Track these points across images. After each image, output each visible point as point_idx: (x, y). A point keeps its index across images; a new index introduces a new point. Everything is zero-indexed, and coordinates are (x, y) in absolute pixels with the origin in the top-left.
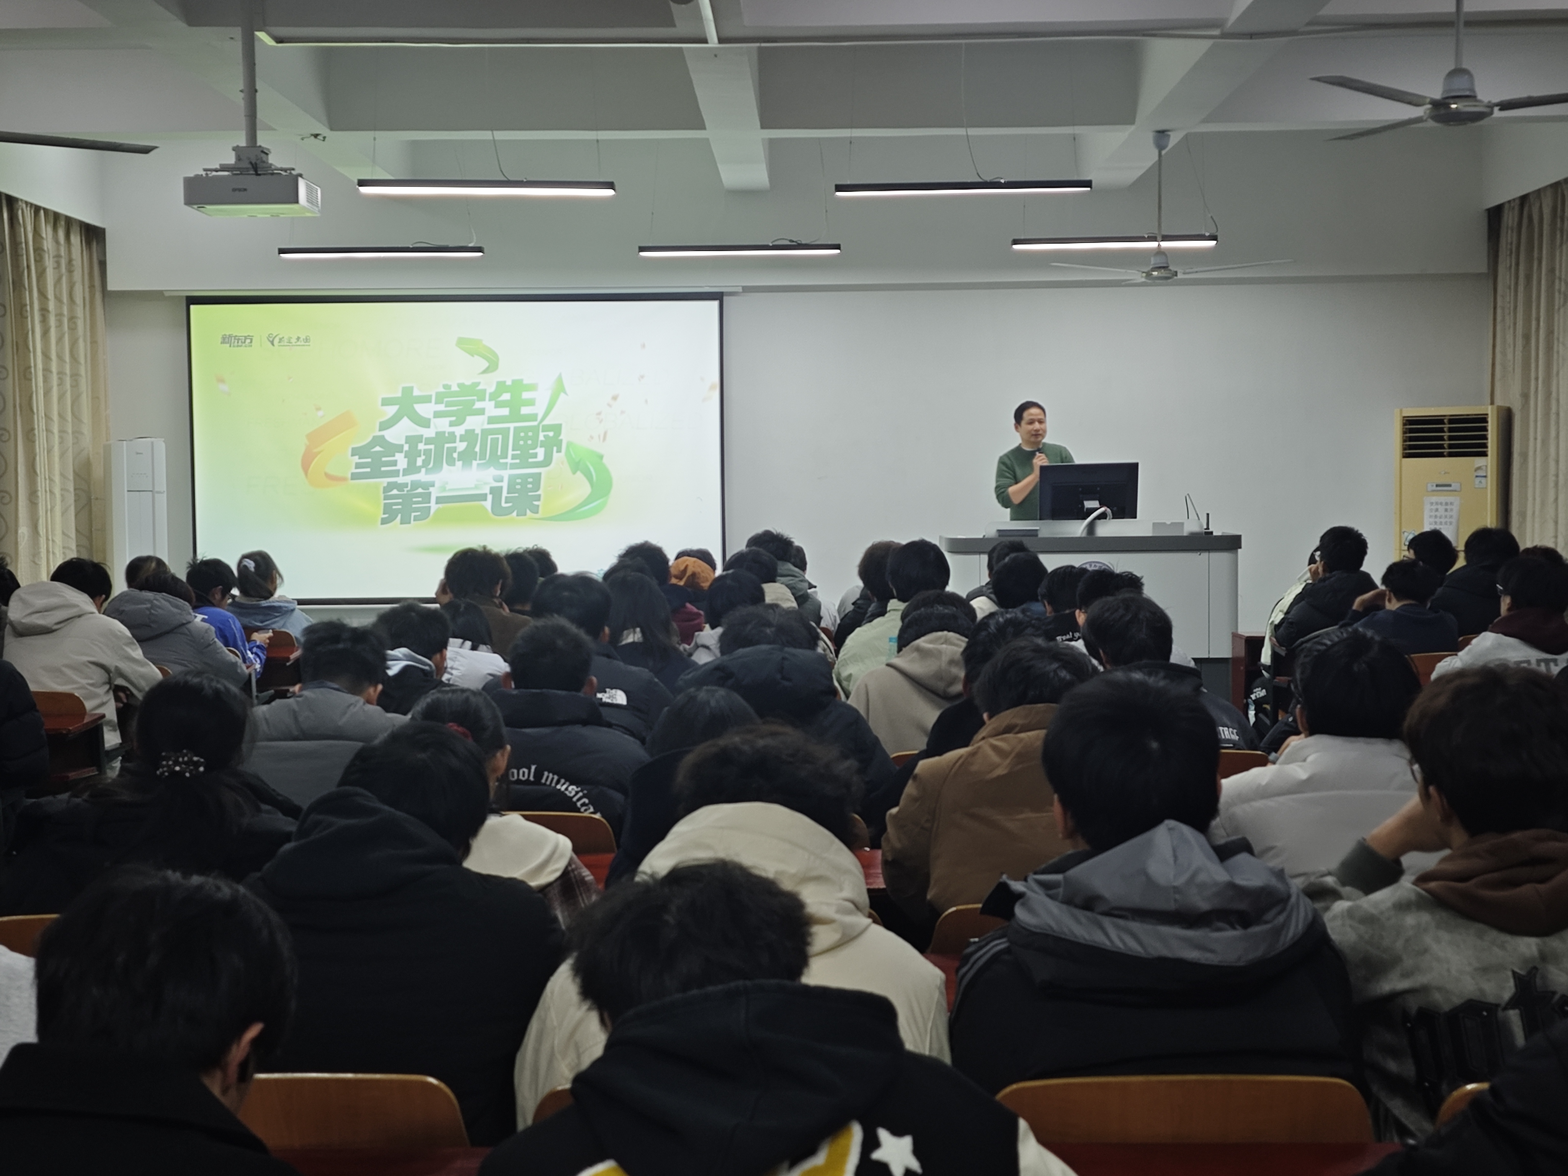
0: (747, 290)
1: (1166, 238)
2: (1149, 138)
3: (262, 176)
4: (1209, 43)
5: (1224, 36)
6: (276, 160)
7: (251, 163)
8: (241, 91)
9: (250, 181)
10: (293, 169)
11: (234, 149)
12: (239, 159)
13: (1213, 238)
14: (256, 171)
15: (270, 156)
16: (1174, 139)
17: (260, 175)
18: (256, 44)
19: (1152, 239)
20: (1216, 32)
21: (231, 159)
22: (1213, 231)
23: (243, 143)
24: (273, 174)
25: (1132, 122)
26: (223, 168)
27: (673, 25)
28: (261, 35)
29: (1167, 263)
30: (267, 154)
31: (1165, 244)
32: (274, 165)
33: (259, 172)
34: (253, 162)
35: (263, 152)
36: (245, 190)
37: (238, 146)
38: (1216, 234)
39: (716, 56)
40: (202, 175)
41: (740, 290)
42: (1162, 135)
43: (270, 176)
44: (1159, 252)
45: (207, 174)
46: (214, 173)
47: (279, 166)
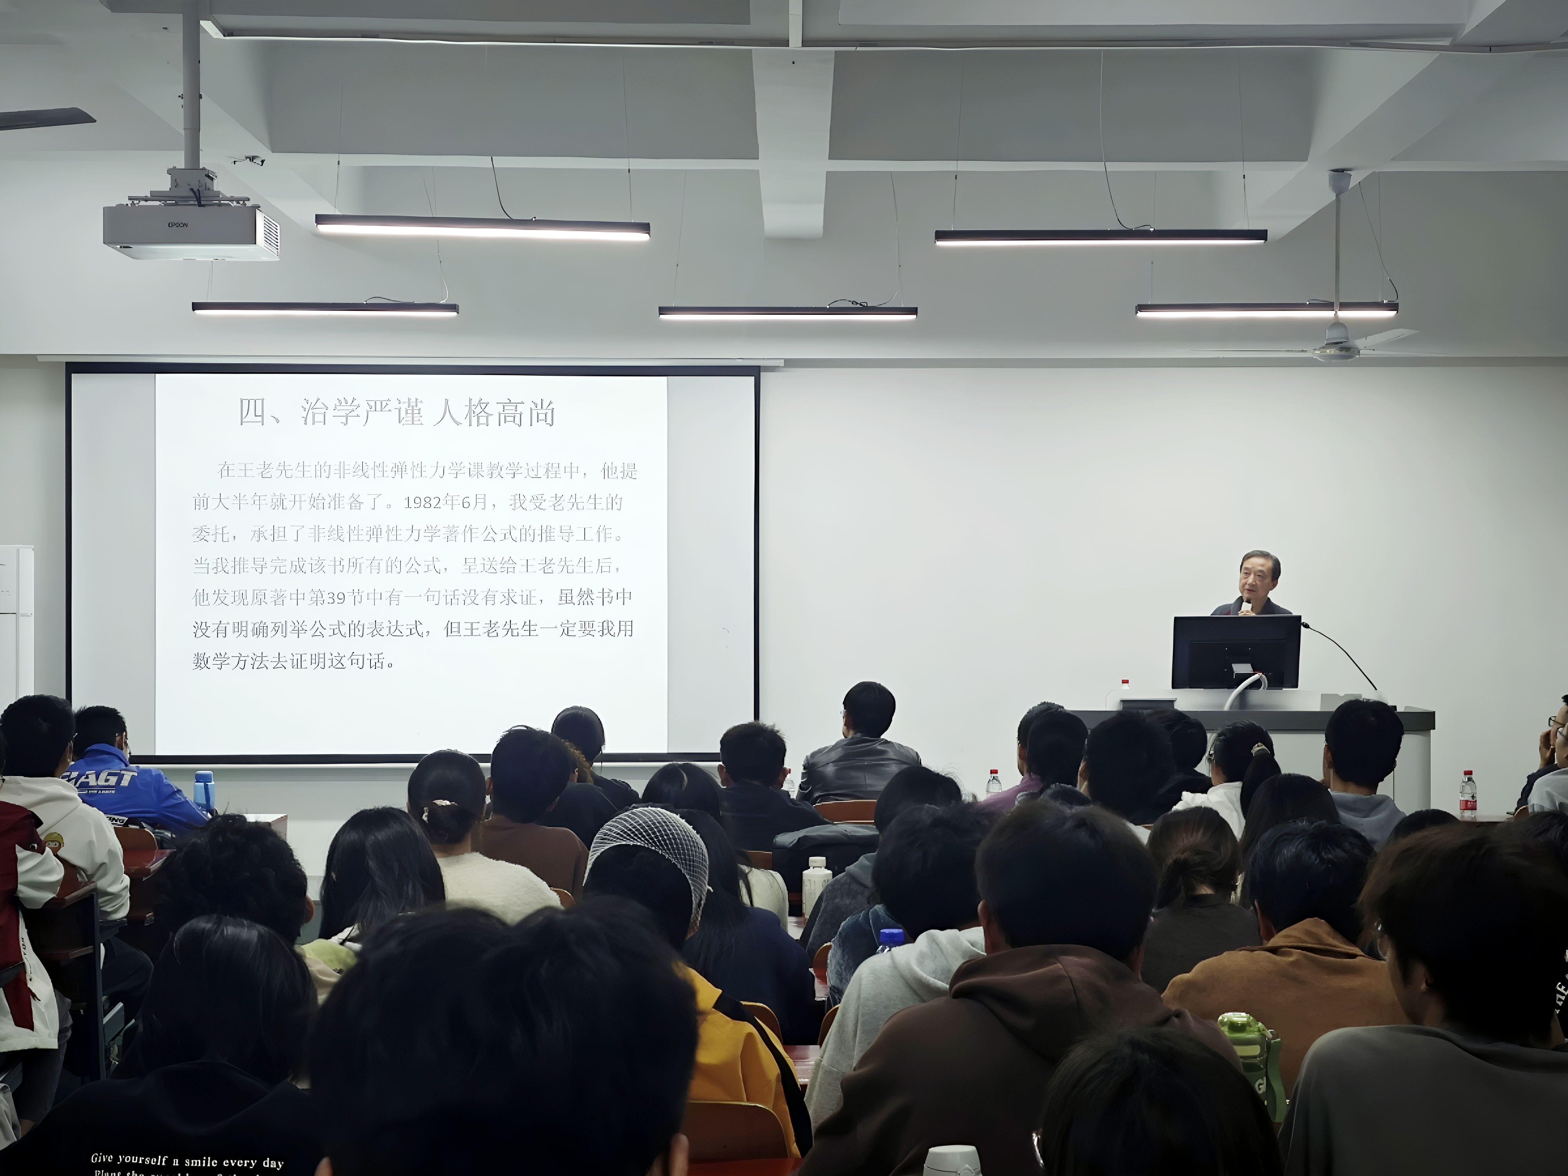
0: (790, 363)
1: (1344, 306)
2: (1324, 179)
3: (207, 208)
4: (1436, 54)
5: (1457, 47)
6: (223, 186)
7: (192, 190)
8: (181, 97)
9: (190, 213)
10: (249, 200)
11: (169, 172)
12: (175, 184)
13: (1393, 306)
14: (199, 200)
15: (215, 182)
16: (1355, 178)
17: (204, 206)
18: (202, 36)
19: (1329, 306)
20: (1446, 42)
21: (164, 184)
22: (1393, 298)
23: (181, 165)
24: (220, 205)
25: (1304, 159)
26: (155, 196)
27: (745, 20)
28: (207, 26)
29: (1347, 338)
30: (212, 179)
31: (1344, 314)
32: (223, 195)
33: (202, 203)
34: (195, 190)
35: (208, 176)
36: (185, 225)
37: (174, 168)
38: (1396, 302)
39: (794, 63)
40: (127, 205)
41: (781, 363)
42: (1340, 173)
43: (216, 207)
44: (1337, 324)
45: (133, 204)
46: (143, 203)
47: (228, 195)
